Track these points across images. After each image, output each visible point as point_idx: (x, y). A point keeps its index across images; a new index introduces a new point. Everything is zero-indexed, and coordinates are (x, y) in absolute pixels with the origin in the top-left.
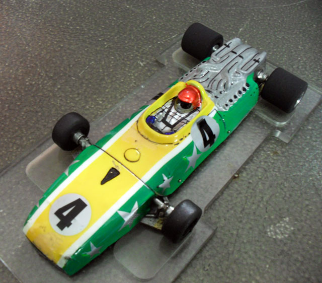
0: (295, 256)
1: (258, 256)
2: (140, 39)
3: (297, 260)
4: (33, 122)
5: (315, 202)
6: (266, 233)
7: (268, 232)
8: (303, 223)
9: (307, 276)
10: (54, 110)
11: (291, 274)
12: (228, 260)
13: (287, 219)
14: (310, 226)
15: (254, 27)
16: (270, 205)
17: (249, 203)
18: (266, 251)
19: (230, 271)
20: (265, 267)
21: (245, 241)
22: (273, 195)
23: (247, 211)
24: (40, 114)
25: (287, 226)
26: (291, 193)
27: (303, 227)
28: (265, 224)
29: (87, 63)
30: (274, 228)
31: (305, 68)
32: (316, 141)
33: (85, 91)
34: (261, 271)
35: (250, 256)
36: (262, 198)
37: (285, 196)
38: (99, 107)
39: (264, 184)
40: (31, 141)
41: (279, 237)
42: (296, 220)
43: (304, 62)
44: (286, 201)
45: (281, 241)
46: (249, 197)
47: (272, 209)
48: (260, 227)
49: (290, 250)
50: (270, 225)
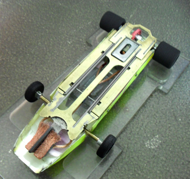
0: (162, 158)
1: (140, 159)
2: (69, 26)
3: (162, 160)
4: (5, 84)
5: (174, 125)
6: (144, 145)
7: (146, 145)
8: (167, 138)
9: (168, 169)
10: (17, 76)
11: (159, 168)
12: (122, 163)
13: (157, 136)
14: (171, 140)
15: (140, 14)
16: (147, 128)
17: (135, 128)
18: (144, 156)
19: (124, 169)
20: (144, 166)
21: (132, 151)
22: (149, 122)
23: (133, 132)
24: (9, 79)
25: (157, 140)
26: (160, 120)
27: (166, 140)
28: (144, 140)
29: (36, 44)
30: (149, 142)
31: (171, 39)
32: (176, 87)
33: (35, 63)
34: (141, 168)
35: (135, 160)
36: (143, 124)
37: (157, 122)
38: (45, 72)
39: (144, 115)
40: (5, 96)
41: (152, 147)
42: (163, 136)
43: (170, 36)
44: (157, 125)
45: (153, 149)
46: (135, 124)
47: (149, 130)
48: (141, 142)
49: (158, 155)
50: (147, 141)
